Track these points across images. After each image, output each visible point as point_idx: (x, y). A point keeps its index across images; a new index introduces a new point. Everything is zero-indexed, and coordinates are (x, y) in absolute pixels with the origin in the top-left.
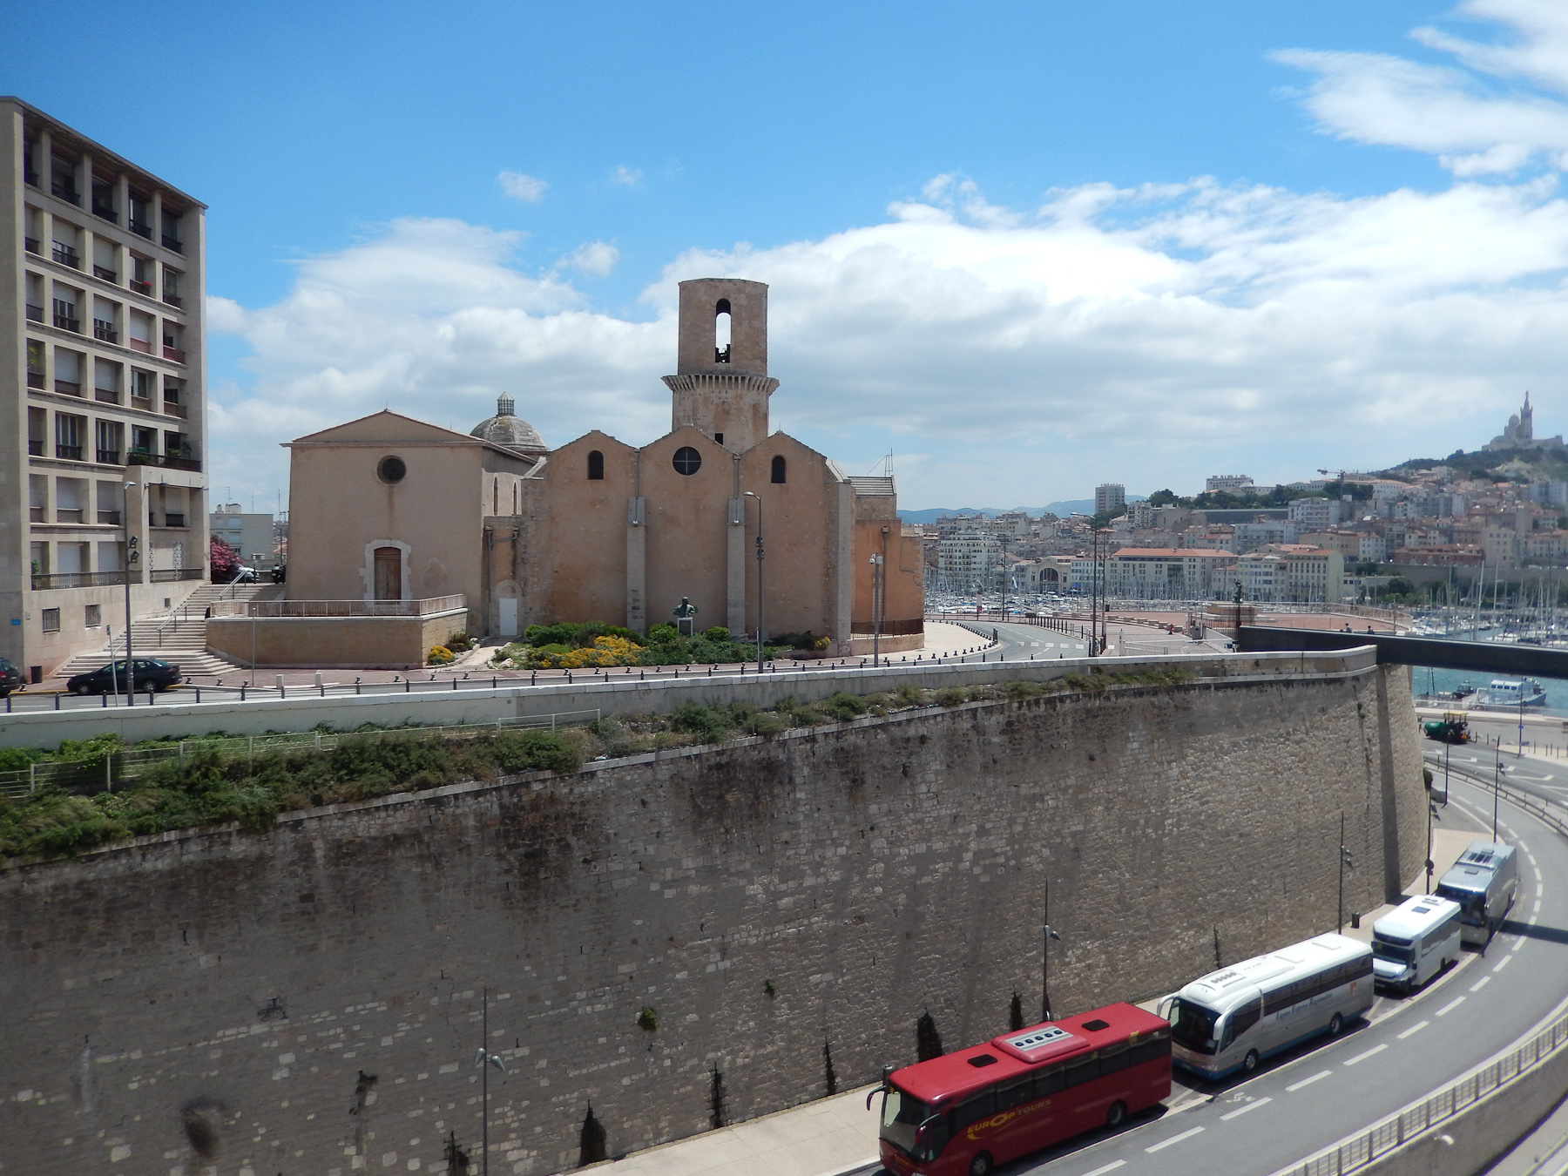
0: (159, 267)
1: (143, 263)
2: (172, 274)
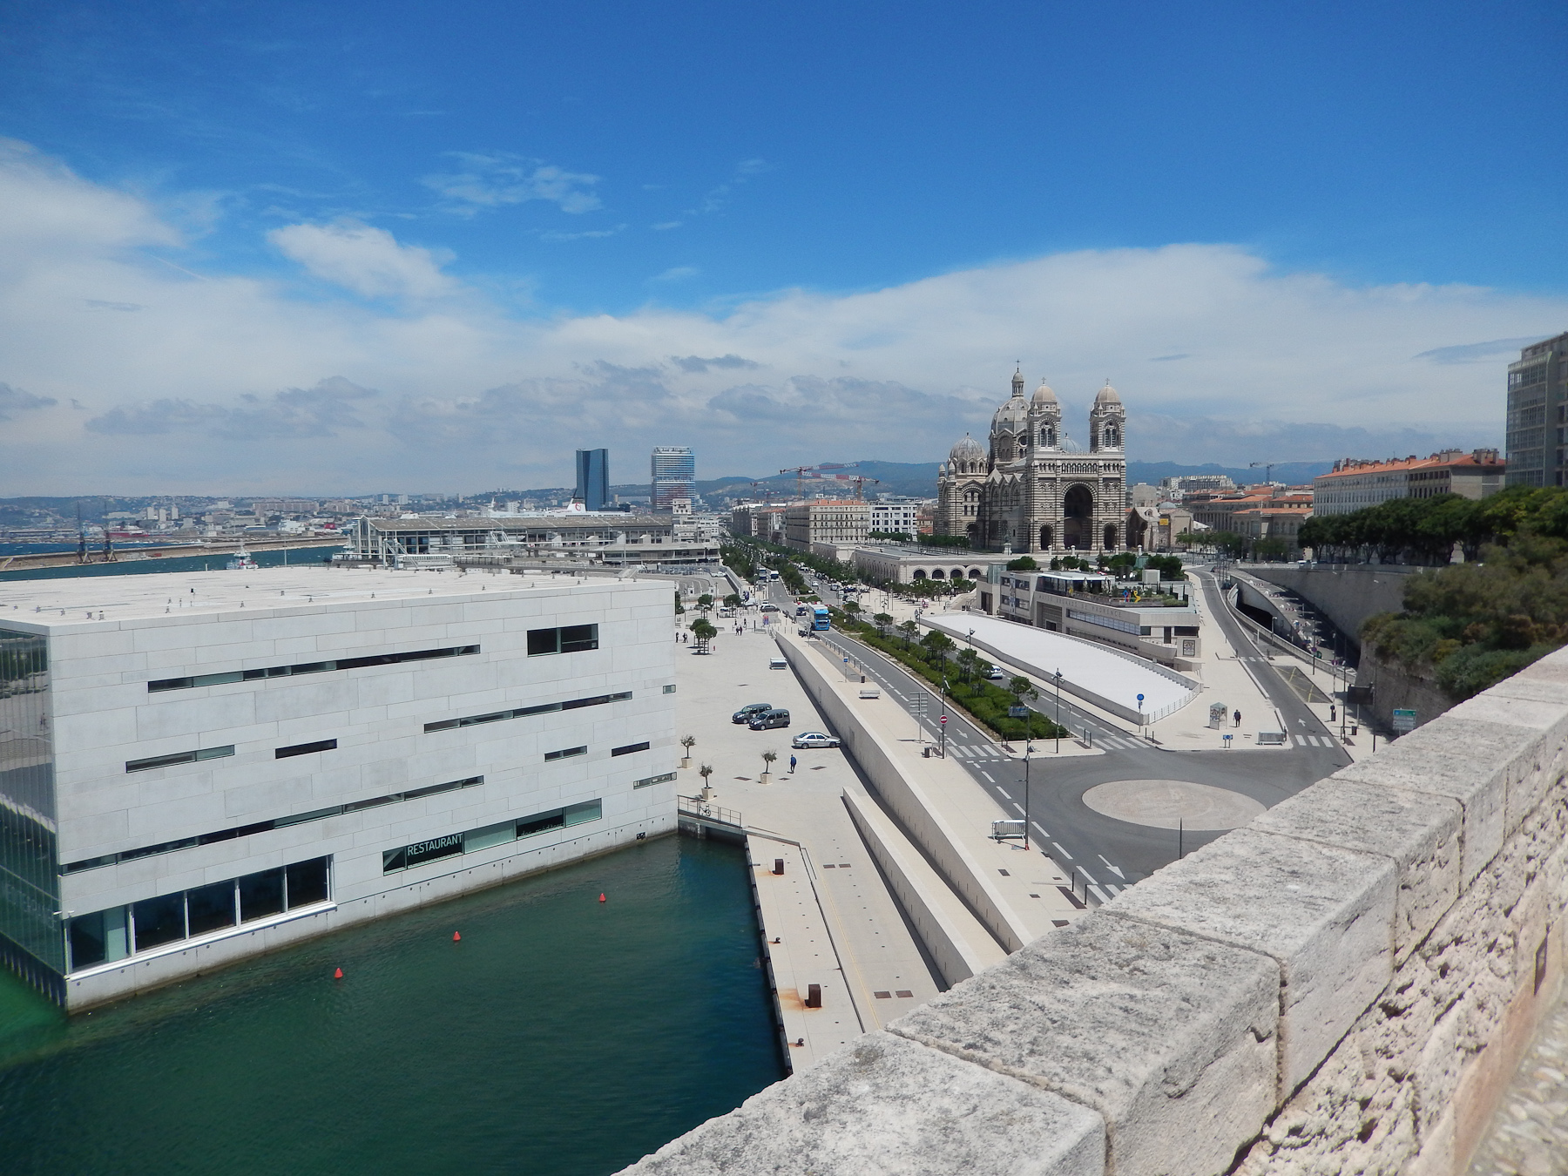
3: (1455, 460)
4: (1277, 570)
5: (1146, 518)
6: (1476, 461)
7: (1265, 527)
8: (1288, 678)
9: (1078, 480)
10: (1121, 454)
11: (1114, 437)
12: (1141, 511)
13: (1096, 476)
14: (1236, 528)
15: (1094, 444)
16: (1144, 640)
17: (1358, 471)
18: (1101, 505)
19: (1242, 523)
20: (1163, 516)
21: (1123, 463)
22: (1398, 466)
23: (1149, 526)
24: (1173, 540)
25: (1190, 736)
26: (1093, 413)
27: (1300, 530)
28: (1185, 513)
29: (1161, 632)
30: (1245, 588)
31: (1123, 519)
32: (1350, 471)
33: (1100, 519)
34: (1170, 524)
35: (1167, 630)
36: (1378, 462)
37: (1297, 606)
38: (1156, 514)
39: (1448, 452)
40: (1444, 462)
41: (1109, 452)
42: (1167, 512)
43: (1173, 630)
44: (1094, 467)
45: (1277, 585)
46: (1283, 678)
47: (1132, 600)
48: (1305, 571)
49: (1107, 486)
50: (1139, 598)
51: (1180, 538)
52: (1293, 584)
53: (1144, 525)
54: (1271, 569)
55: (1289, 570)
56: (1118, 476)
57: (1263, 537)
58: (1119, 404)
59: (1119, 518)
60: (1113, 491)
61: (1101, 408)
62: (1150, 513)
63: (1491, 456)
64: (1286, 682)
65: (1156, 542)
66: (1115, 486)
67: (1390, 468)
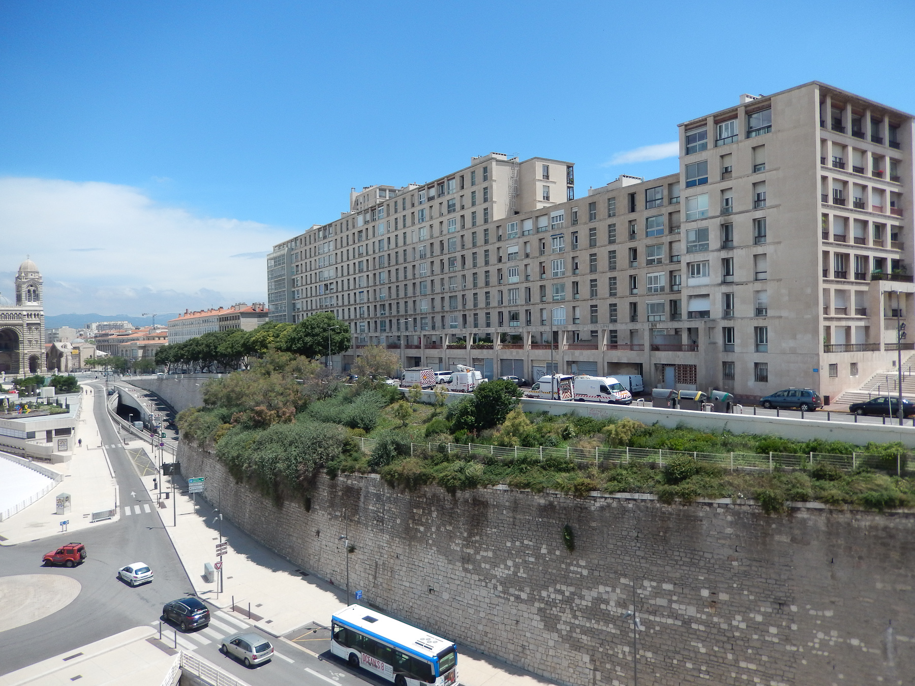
0: (888, 160)
1: (878, 159)
2: (895, 163)
3: (242, 310)
4: (145, 380)
5: (62, 350)
6: (254, 310)
7: (140, 353)
8: (134, 458)
9: (6, 325)
10: (40, 306)
11: (34, 295)
12: (58, 345)
13: (21, 322)
14: (122, 354)
15: (19, 299)
16: (29, 443)
17: (192, 316)
18: (26, 342)
19: (126, 351)
20: (75, 348)
21: (42, 313)
22: (214, 313)
23: (65, 355)
24: (83, 364)
25: (36, 525)
26: (18, 278)
27: (156, 354)
28: (91, 346)
29: (44, 435)
30: (123, 394)
31: (43, 351)
32: (188, 316)
33: (26, 351)
34: (80, 353)
35: (49, 433)
36: (203, 311)
37: (155, 402)
38: (70, 347)
39: (240, 304)
40: (237, 311)
41: (30, 305)
42: (77, 345)
43: (53, 432)
44: (19, 316)
45: (145, 389)
46: (131, 459)
47: (23, 412)
48: (160, 380)
49: (30, 329)
50: (29, 410)
51: (87, 362)
52: (154, 389)
53: (61, 355)
54: (142, 380)
55: (151, 380)
56: (39, 322)
57: (140, 359)
58: (38, 273)
59: (40, 350)
60: (35, 332)
61: (23, 275)
62: (65, 347)
63: (261, 307)
64: (132, 461)
65: (70, 365)
66: (37, 329)
67: (210, 314)
